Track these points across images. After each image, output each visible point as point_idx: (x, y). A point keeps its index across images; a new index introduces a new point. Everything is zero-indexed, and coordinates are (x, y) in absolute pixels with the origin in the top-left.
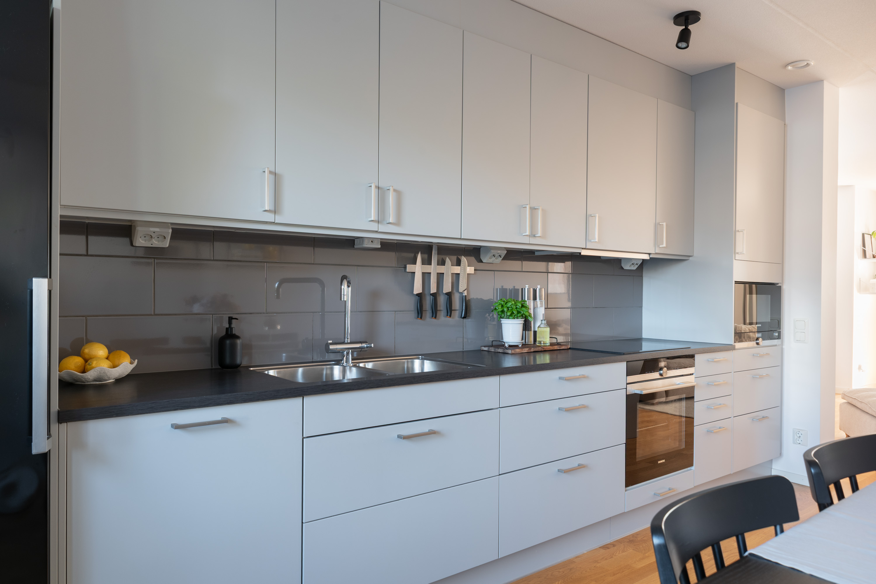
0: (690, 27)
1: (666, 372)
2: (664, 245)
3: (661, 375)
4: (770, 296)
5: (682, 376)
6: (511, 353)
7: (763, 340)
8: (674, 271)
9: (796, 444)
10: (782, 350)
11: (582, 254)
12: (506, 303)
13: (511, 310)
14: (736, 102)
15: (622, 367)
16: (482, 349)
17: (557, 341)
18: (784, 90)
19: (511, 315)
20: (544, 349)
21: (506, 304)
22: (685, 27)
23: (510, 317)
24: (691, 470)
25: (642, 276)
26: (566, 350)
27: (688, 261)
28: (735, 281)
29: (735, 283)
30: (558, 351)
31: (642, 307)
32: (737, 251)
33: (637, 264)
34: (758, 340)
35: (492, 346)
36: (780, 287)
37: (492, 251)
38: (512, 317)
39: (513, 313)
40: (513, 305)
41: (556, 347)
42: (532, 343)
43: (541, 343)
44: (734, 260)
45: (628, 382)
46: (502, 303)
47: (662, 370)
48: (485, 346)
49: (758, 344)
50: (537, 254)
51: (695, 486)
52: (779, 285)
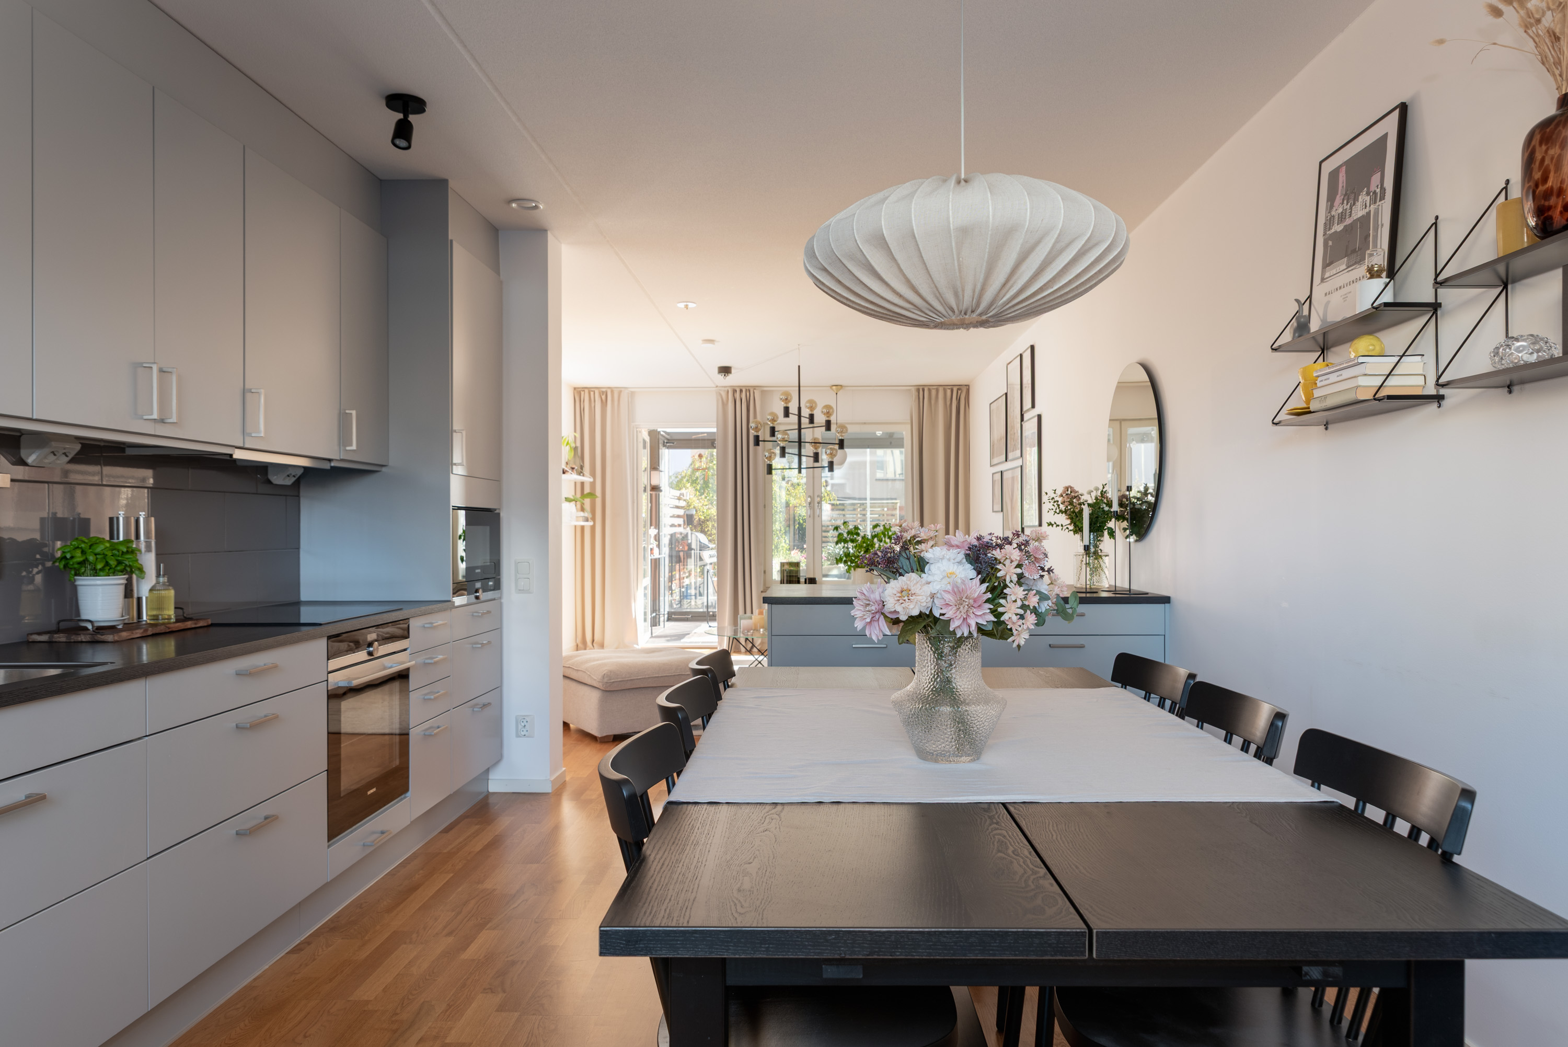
0: (412, 118)
1: (378, 648)
2: (354, 447)
3: (370, 654)
4: (488, 528)
5: (394, 653)
6: (113, 641)
7: (484, 592)
8: (355, 490)
9: (521, 737)
10: (501, 604)
11: (235, 456)
12: (91, 546)
13: (101, 558)
14: (450, 238)
15: (321, 645)
16: (30, 640)
17: (184, 613)
18: (498, 230)
19: (102, 570)
20: (169, 628)
21: (90, 549)
22: (404, 116)
23: (101, 573)
24: (405, 797)
25: (298, 496)
26: (205, 629)
27: (378, 473)
28: (453, 506)
29: (453, 509)
30: (193, 631)
31: (298, 548)
32: (454, 462)
33: (294, 476)
34: (478, 593)
35: (58, 631)
36: (499, 514)
37: (53, 444)
38: (105, 573)
39: (107, 564)
40: (106, 550)
41: (189, 624)
42: (135, 621)
43: (158, 619)
44: (451, 474)
45: (329, 670)
46: (83, 545)
47: (372, 647)
48: (39, 634)
49: (477, 598)
50: (129, 452)
51: (412, 820)
52: (497, 511)
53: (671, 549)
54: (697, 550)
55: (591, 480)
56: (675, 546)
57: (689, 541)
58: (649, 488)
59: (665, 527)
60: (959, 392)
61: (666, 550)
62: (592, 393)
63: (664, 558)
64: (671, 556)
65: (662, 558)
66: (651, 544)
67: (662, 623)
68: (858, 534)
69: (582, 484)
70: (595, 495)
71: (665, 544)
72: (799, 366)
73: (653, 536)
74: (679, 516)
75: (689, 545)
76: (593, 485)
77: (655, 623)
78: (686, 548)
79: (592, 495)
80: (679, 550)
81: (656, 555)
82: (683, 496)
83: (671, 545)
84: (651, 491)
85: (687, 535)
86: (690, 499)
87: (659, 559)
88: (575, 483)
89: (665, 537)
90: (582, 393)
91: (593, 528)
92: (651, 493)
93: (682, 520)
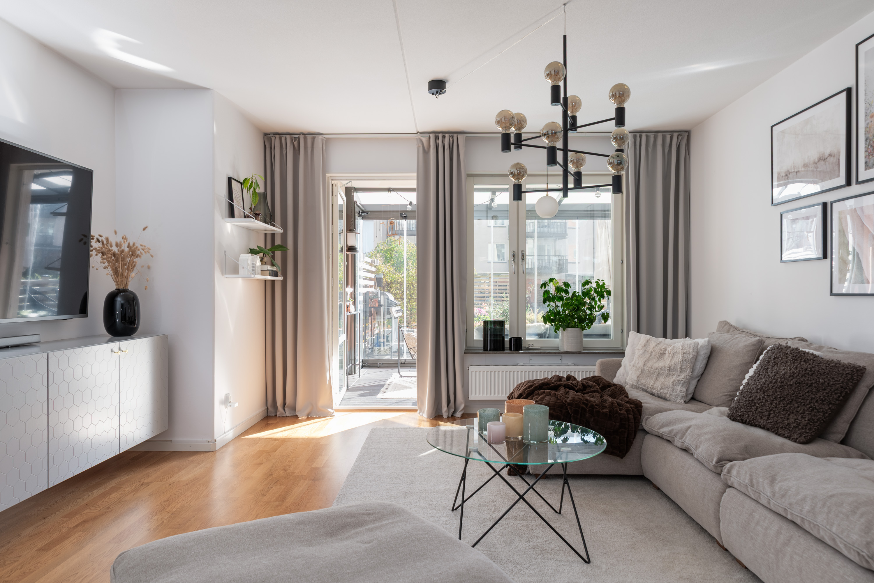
53: (365, 305)
54: (385, 306)
55: (282, 231)
56: (368, 303)
57: (379, 299)
58: (345, 249)
59: (360, 287)
60: (680, 137)
61: (360, 307)
62: (283, 139)
63: (359, 313)
64: (365, 312)
65: (357, 314)
66: (347, 301)
67: (357, 371)
68: (567, 292)
69: (273, 235)
70: (287, 248)
71: (360, 301)
72: (565, 37)
73: (349, 293)
74: (370, 279)
75: (379, 302)
76: (284, 236)
77: (351, 372)
78: (377, 305)
79: (283, 247)
80: (371, 306)
81: (353, 312)
82: (374, 263)
83: (365, 302)
84: (347, 251)
85: (377, 294)
86: (379, 265)
87: (355, 315)
88: (266, 234)
89: (360, 295)
90: (273, 139)
91: (284, 283)
92: (348, 253)
93: (373, 282)
